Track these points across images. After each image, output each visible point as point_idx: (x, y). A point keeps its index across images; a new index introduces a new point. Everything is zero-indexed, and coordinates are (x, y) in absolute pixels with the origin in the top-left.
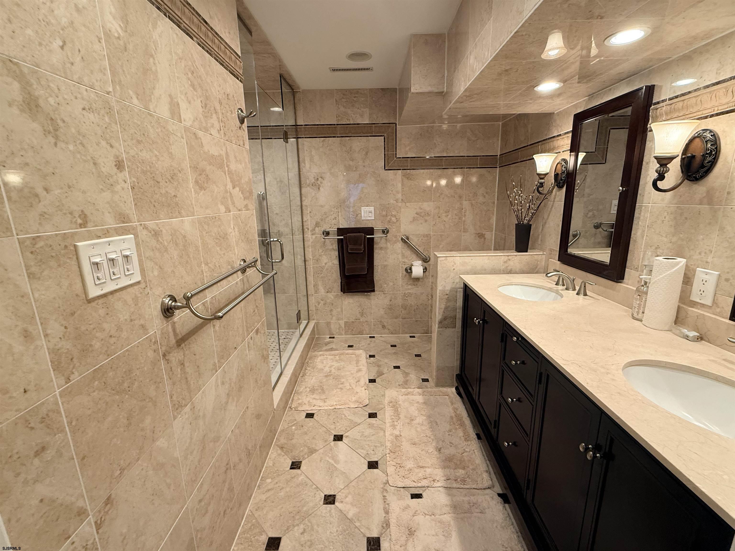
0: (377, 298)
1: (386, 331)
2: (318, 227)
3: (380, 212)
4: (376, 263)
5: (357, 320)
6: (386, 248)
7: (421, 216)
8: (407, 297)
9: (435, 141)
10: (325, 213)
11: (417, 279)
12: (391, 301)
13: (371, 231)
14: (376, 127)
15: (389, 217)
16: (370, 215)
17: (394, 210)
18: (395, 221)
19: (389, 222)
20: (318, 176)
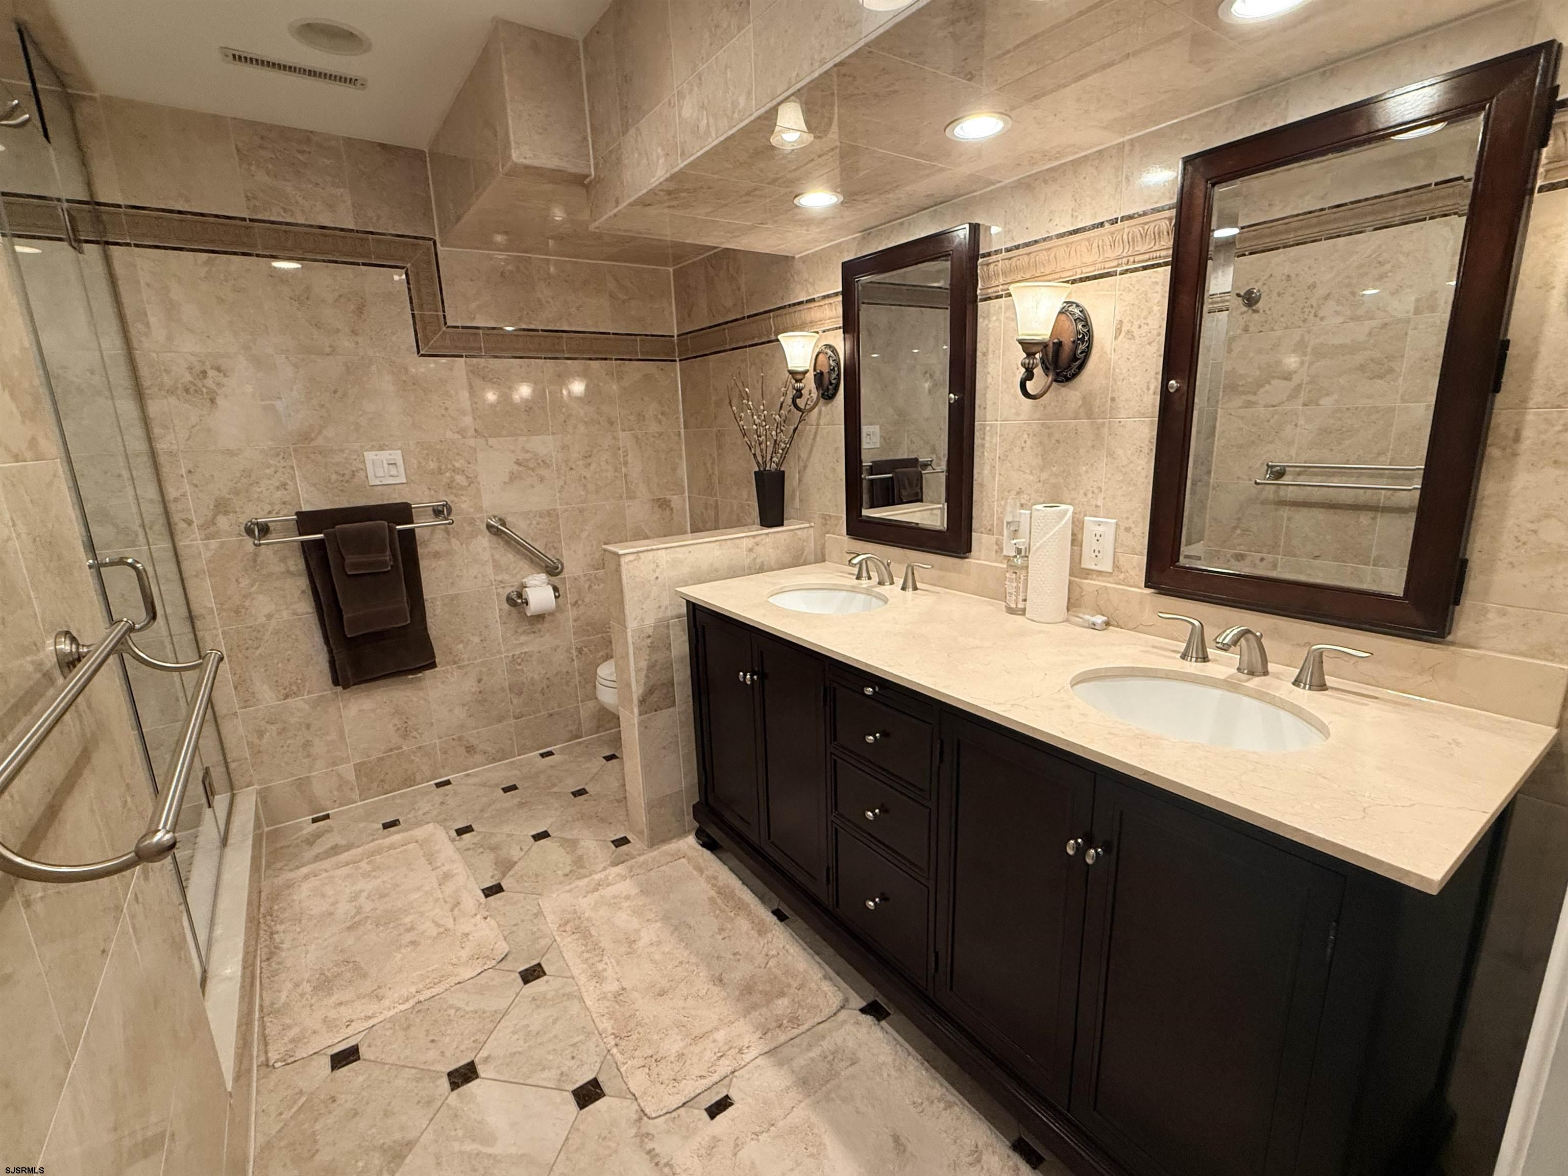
0: (443, 682)
1: (478, 758)
2: (226, 513)
3: (420, 463)
4: (427, 594)
5: (391, 750)
6: (449, 553)
7: (528, 468)
8: (520, 664)
9: (539, 295)
10: (247, 473)
11: (540, 617)
12: (479, 681)
13: (403, 512)
14: (379, 241)
15: (448, 474)
16: (394, 472)
17: (458, 458)
18: (465, 484)
19: (449, 486)
20: (203, 363)
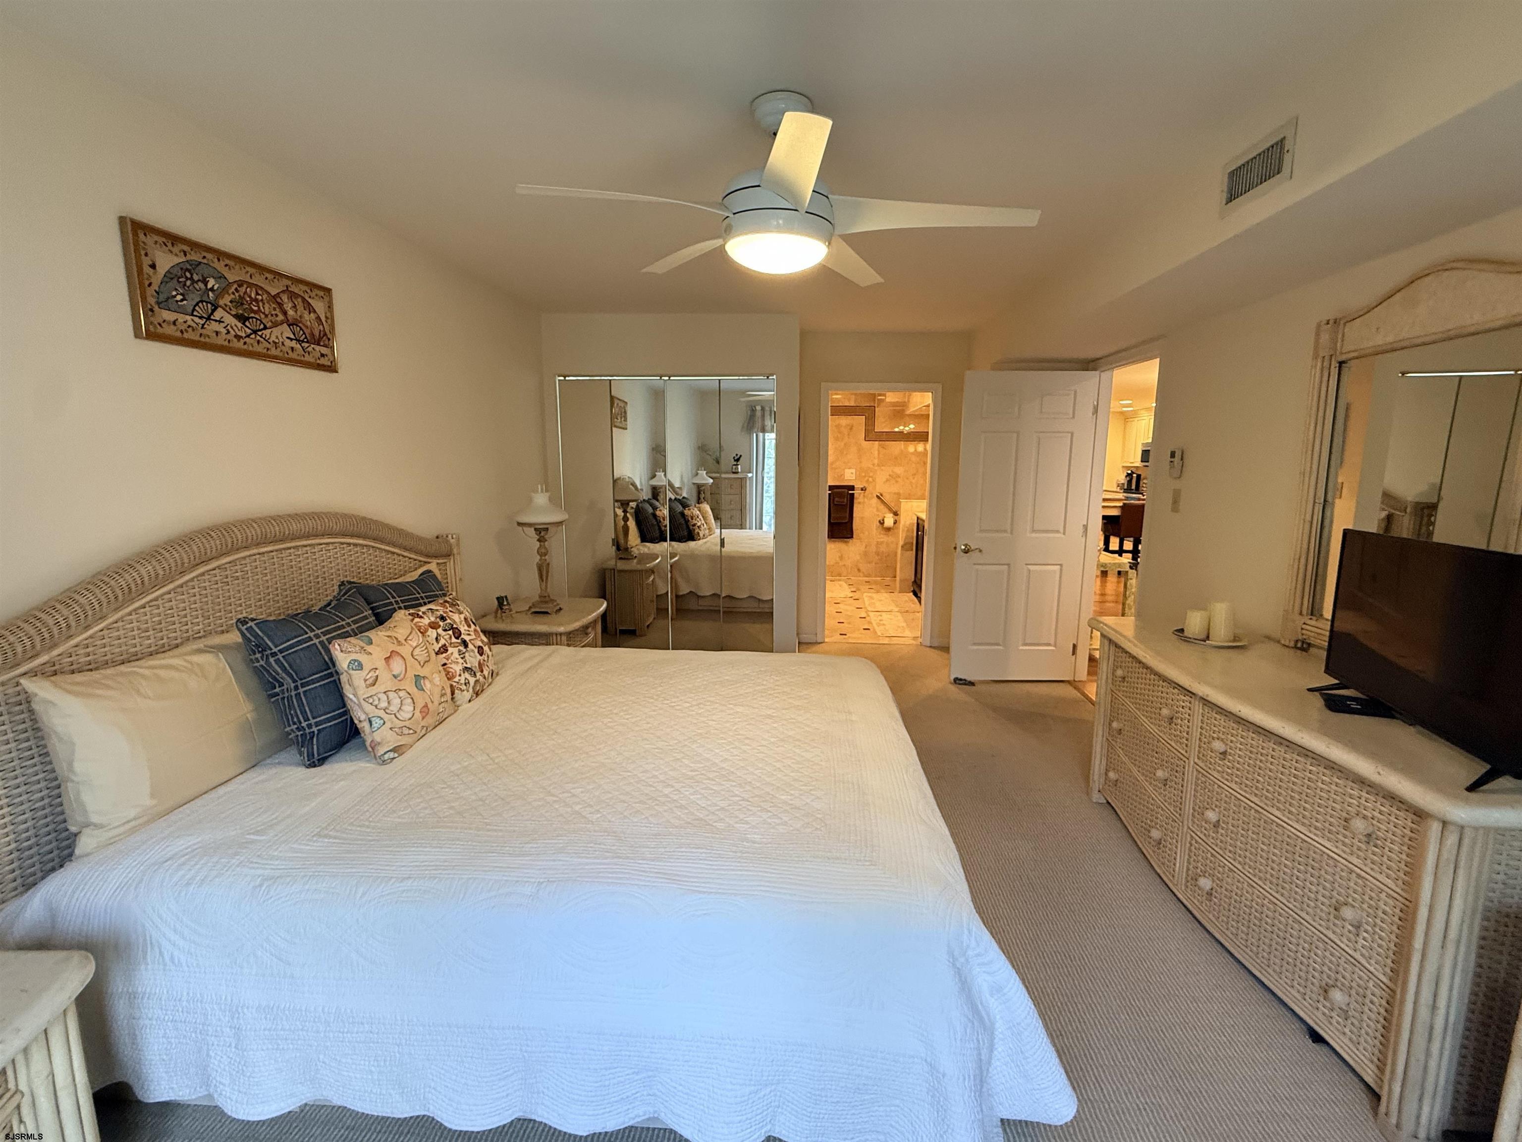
0: (855, 545)
1: (861, 574)
3: (860, 473)
4: (854, 515)
6: (864, 503)
7: (893, 477)
8: (880, 545)
11: (888, 529)
12: (865, 547)
13: (852, 488)
14: (859, 409)
15: (867, 478)
16: (852, 476)
17: (871, 472)
18: (872, 481)
19: (867, 481)
